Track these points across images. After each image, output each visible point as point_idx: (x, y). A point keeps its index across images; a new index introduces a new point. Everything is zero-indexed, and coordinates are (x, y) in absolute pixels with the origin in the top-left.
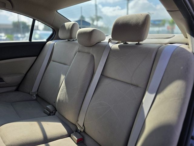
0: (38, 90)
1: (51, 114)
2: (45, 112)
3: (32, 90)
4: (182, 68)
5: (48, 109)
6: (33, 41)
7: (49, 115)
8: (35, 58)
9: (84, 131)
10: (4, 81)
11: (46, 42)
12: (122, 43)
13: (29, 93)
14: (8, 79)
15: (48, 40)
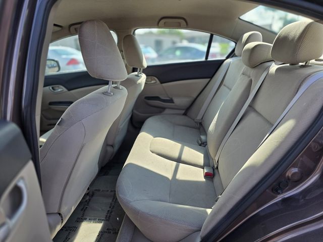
0: (202, 118)
1: (202, 145)
2: (198, 142)
3: (196, 117)
4: (305, 104)
5: (201, 139)
6: (210, 59)
7: (200, 145)
8: (209, 79)
9: (217, 168)
10: (173, 103)
11: (225, 60)
12: (288, 65)
13: (194, 120)
14: (178, 101)
15: (227, 58)
